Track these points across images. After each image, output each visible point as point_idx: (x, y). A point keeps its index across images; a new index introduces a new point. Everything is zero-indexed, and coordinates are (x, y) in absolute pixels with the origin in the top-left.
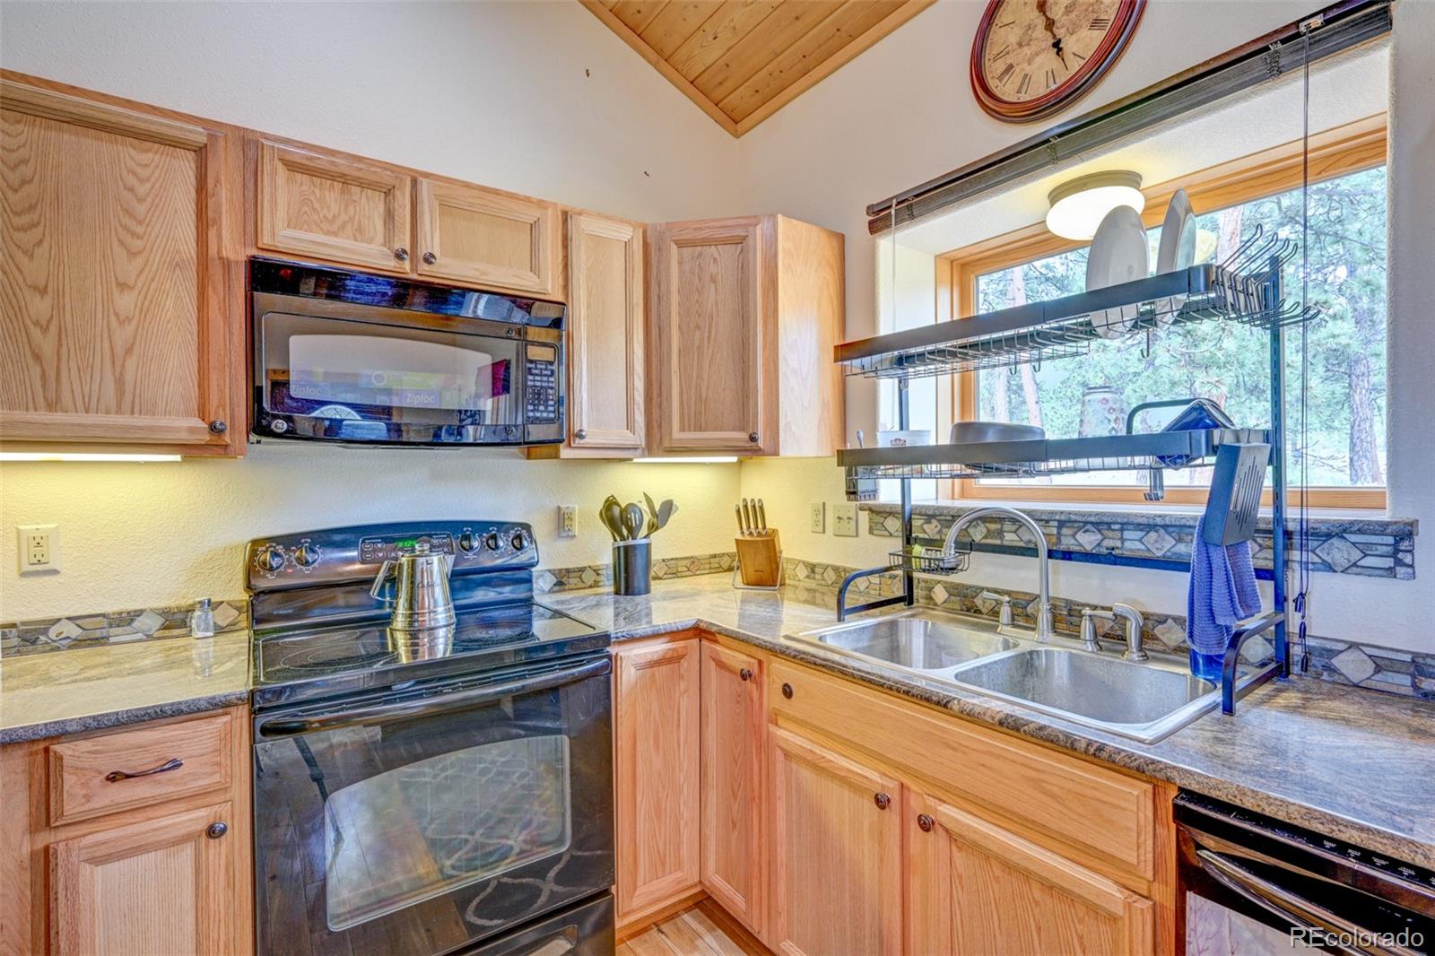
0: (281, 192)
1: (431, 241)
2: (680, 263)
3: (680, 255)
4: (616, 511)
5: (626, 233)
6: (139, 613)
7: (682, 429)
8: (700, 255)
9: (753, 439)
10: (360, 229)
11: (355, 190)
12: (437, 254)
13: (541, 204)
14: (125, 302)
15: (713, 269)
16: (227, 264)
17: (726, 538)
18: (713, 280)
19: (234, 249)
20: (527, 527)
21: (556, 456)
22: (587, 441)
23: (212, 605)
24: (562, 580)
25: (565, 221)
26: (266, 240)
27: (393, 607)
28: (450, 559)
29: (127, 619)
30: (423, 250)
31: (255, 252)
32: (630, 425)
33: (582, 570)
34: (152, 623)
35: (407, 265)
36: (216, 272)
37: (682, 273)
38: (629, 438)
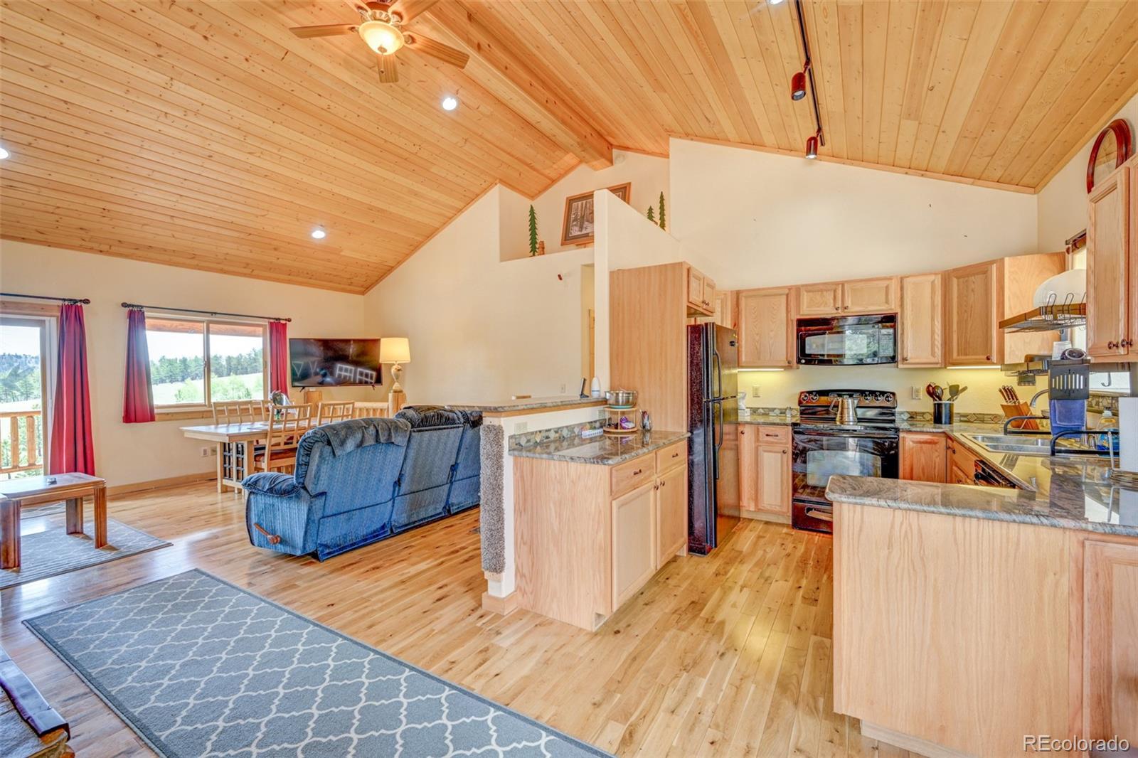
0: (805, 298)
1: (848, 303)
2: (958, 285)
3: (958, 282)
4: (931, 389)
5: (932, 278)
6: (775, 409)
7: (958, 355)
8: (967, 281)
9: (988, 359)
10: (826, 304)
11: (825, 293)
12: (849, 306)
13: (890, 279)
14: (772, 334)
15: (973, 286)
16: (792, 321)
17: (996, 405)
18: (973, 291)
19: (795, 317)
20: (894, 394)
21: (897, 367)
22: (909, 361)
23: (791, 409)
24: (912, 416)
25: (901, 282)
26: (801, 313)
27: (836, 414)
28: (856, 402)
29: (773, 410)
30: (846, 305)
31: (799, 317)
32: (933, 354)
33: (924, 413)
34: (777, 412)
35: (840, 311)
36: (790, 323)
37: (959, 290)
38: (933, 360)
